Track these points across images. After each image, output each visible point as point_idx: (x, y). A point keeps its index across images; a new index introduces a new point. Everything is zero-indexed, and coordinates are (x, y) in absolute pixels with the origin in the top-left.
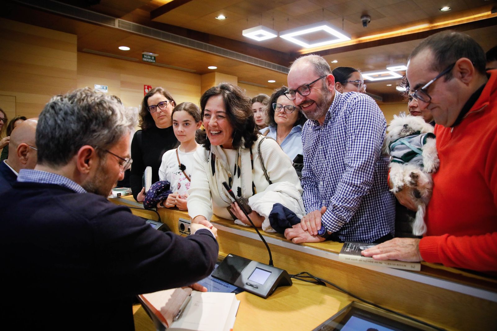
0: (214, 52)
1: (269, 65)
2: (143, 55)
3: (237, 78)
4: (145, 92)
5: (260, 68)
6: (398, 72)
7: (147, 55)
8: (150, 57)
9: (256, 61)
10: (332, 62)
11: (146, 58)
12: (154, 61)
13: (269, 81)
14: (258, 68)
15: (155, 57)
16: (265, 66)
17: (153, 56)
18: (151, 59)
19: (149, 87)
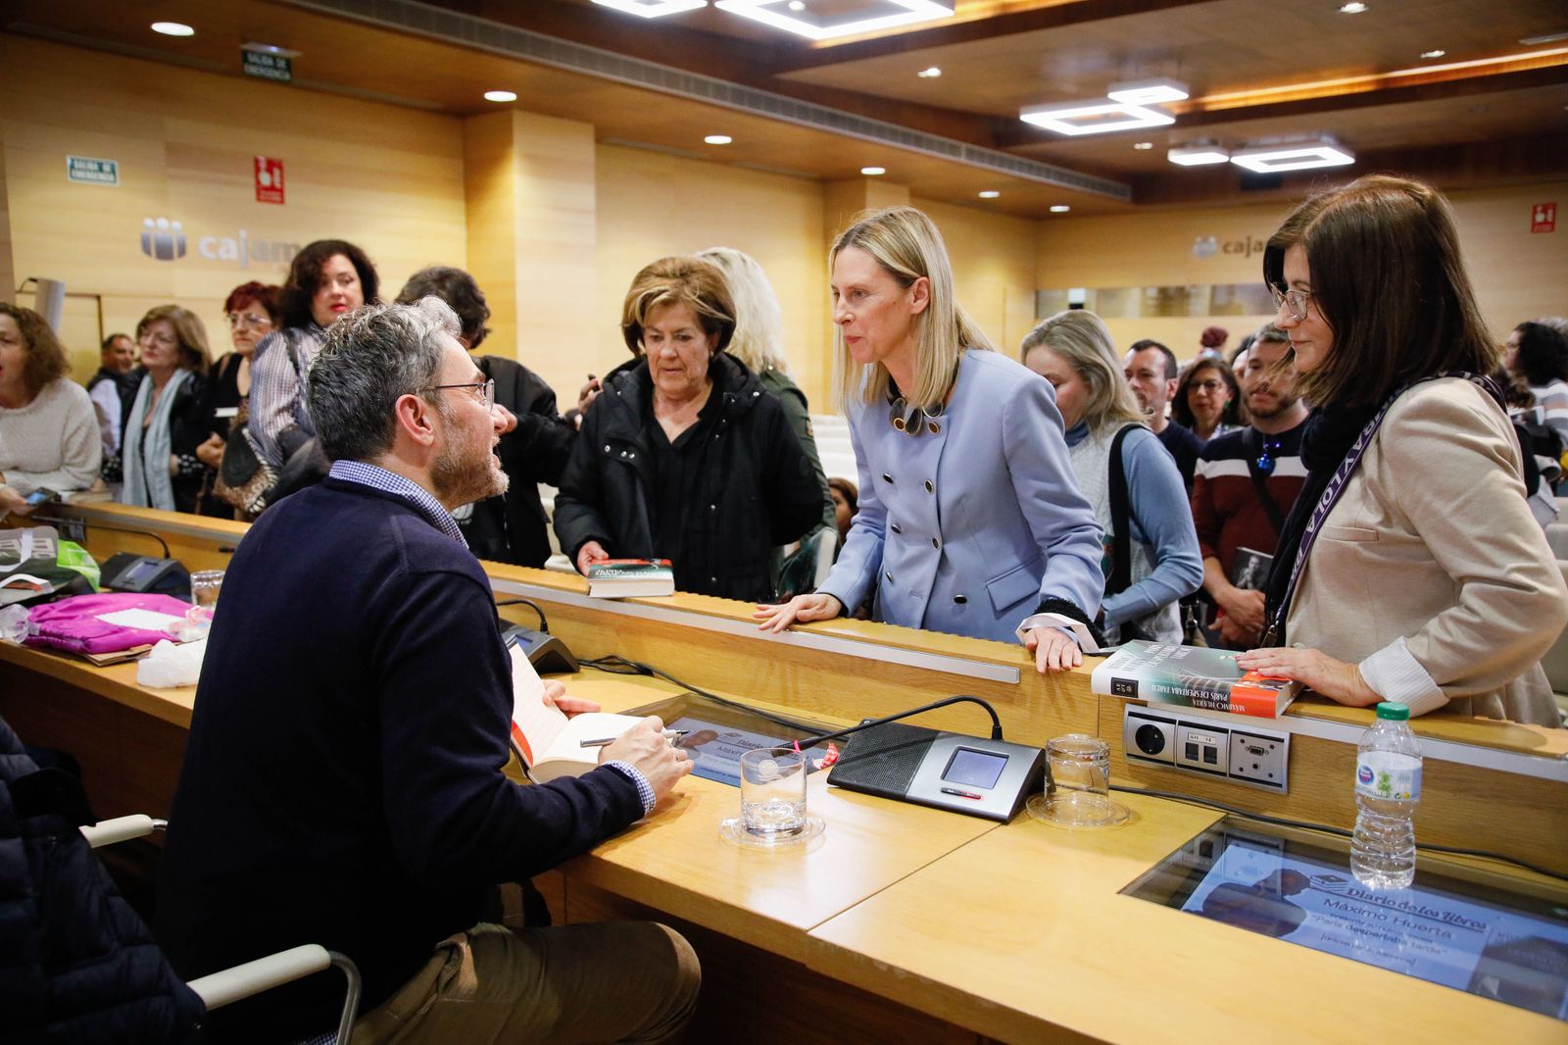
0: (497, 45)
1: (702, 88)
2: (245, 54)
3: (590, 129)
4: (258, 182)
5: (668, 99)
6: (1156, 107)
7: (261, 55)
8: (270, 62)
9: (653, 75)
10: (923, 74)
11: (254, 64)
12: (287, 76)
13: (711, 140)
14: (660, 98)
15: (288, 62)
16: (688, 91)
17: (282, 58)
18: (275, 67)
19: (271, 166)
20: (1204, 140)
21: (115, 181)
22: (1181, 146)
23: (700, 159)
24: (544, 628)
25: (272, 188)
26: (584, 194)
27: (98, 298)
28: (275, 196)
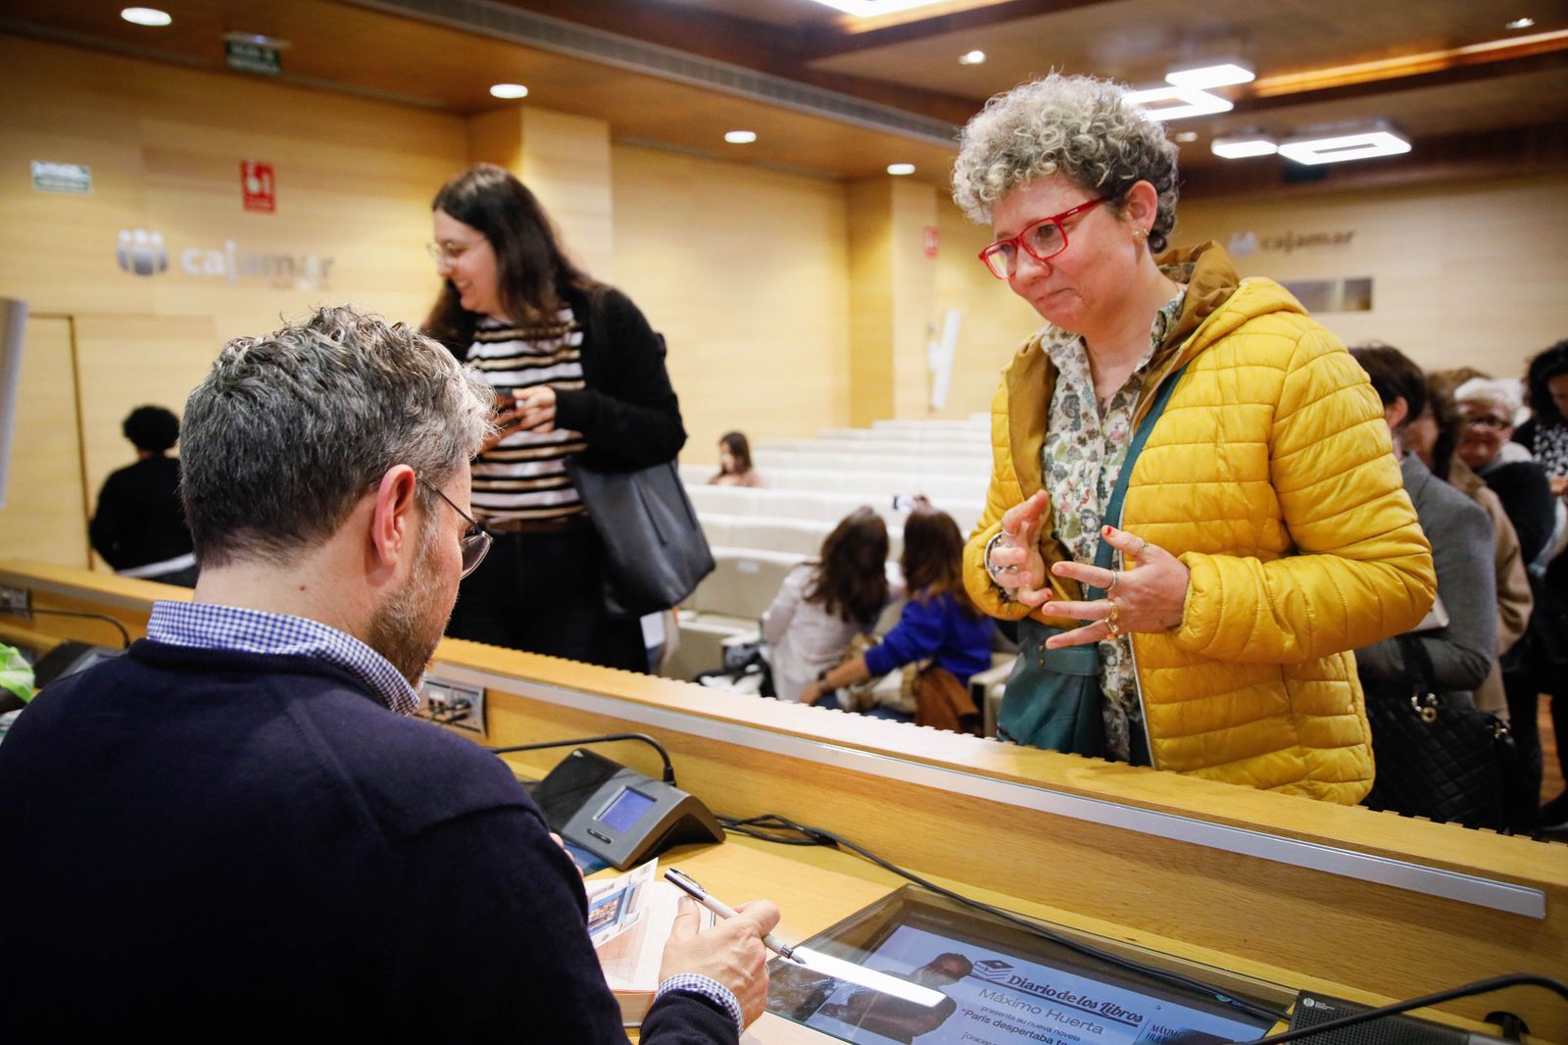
0: (507, 31)
1: (727, 78)
2: (228, 44)
3: (605, 127)
4: (246, 189)
7: (245, 46)
8: (255, 53)
9: (675, 65)
10: (965, 60)
11: (239, 56)
12: (275, 70)
13: (732, 137)
14: (684, 90)
15: (278, 57)
16: (711, 78)
17: (269, 49)
18: (262, 59)
19: (261, 171)
20: (1251, 129)
21: (86, 189)
22: (1228, 135)
23: (718, 160)
24: (669, 777)
25: (261, 196)
26: (600, 197)
27: (70, 319)
28: (265, 204)
